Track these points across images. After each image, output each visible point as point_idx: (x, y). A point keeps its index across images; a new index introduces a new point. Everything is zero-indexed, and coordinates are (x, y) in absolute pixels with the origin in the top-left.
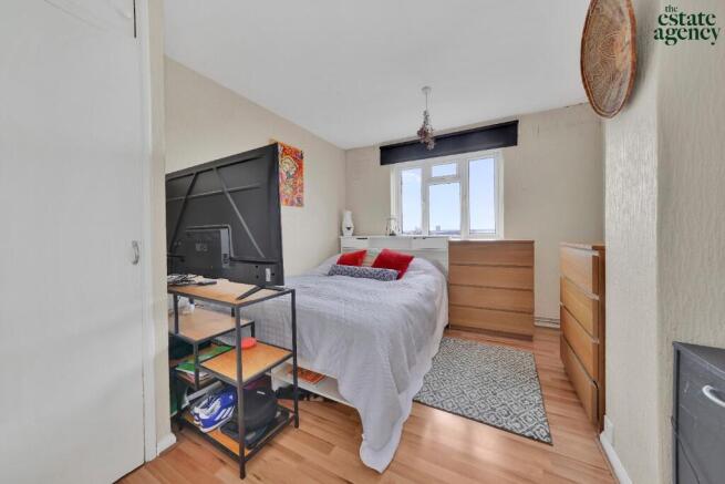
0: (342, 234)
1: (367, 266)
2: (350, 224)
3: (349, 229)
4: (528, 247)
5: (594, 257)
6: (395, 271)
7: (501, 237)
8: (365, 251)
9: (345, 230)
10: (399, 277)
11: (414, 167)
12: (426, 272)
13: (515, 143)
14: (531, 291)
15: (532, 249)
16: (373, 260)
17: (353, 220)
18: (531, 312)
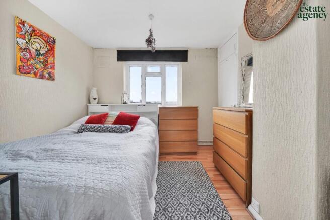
0: (90, 103)
1: (109, 124)
2: (96, 96)
3: (95, 99)
4: (195, 109)
5: (246, 115)
6: (129, 126)
7: (180, 105)
8: (107, 114)
9: (92, 100)
10: (132, 130)
11: (138, 66)
12: (148, 125)
13: (187, 61)
14: (196, 130)
15: (197, 110)
16: (113, 120)
17: (98, 93)
18: (196, 141)
